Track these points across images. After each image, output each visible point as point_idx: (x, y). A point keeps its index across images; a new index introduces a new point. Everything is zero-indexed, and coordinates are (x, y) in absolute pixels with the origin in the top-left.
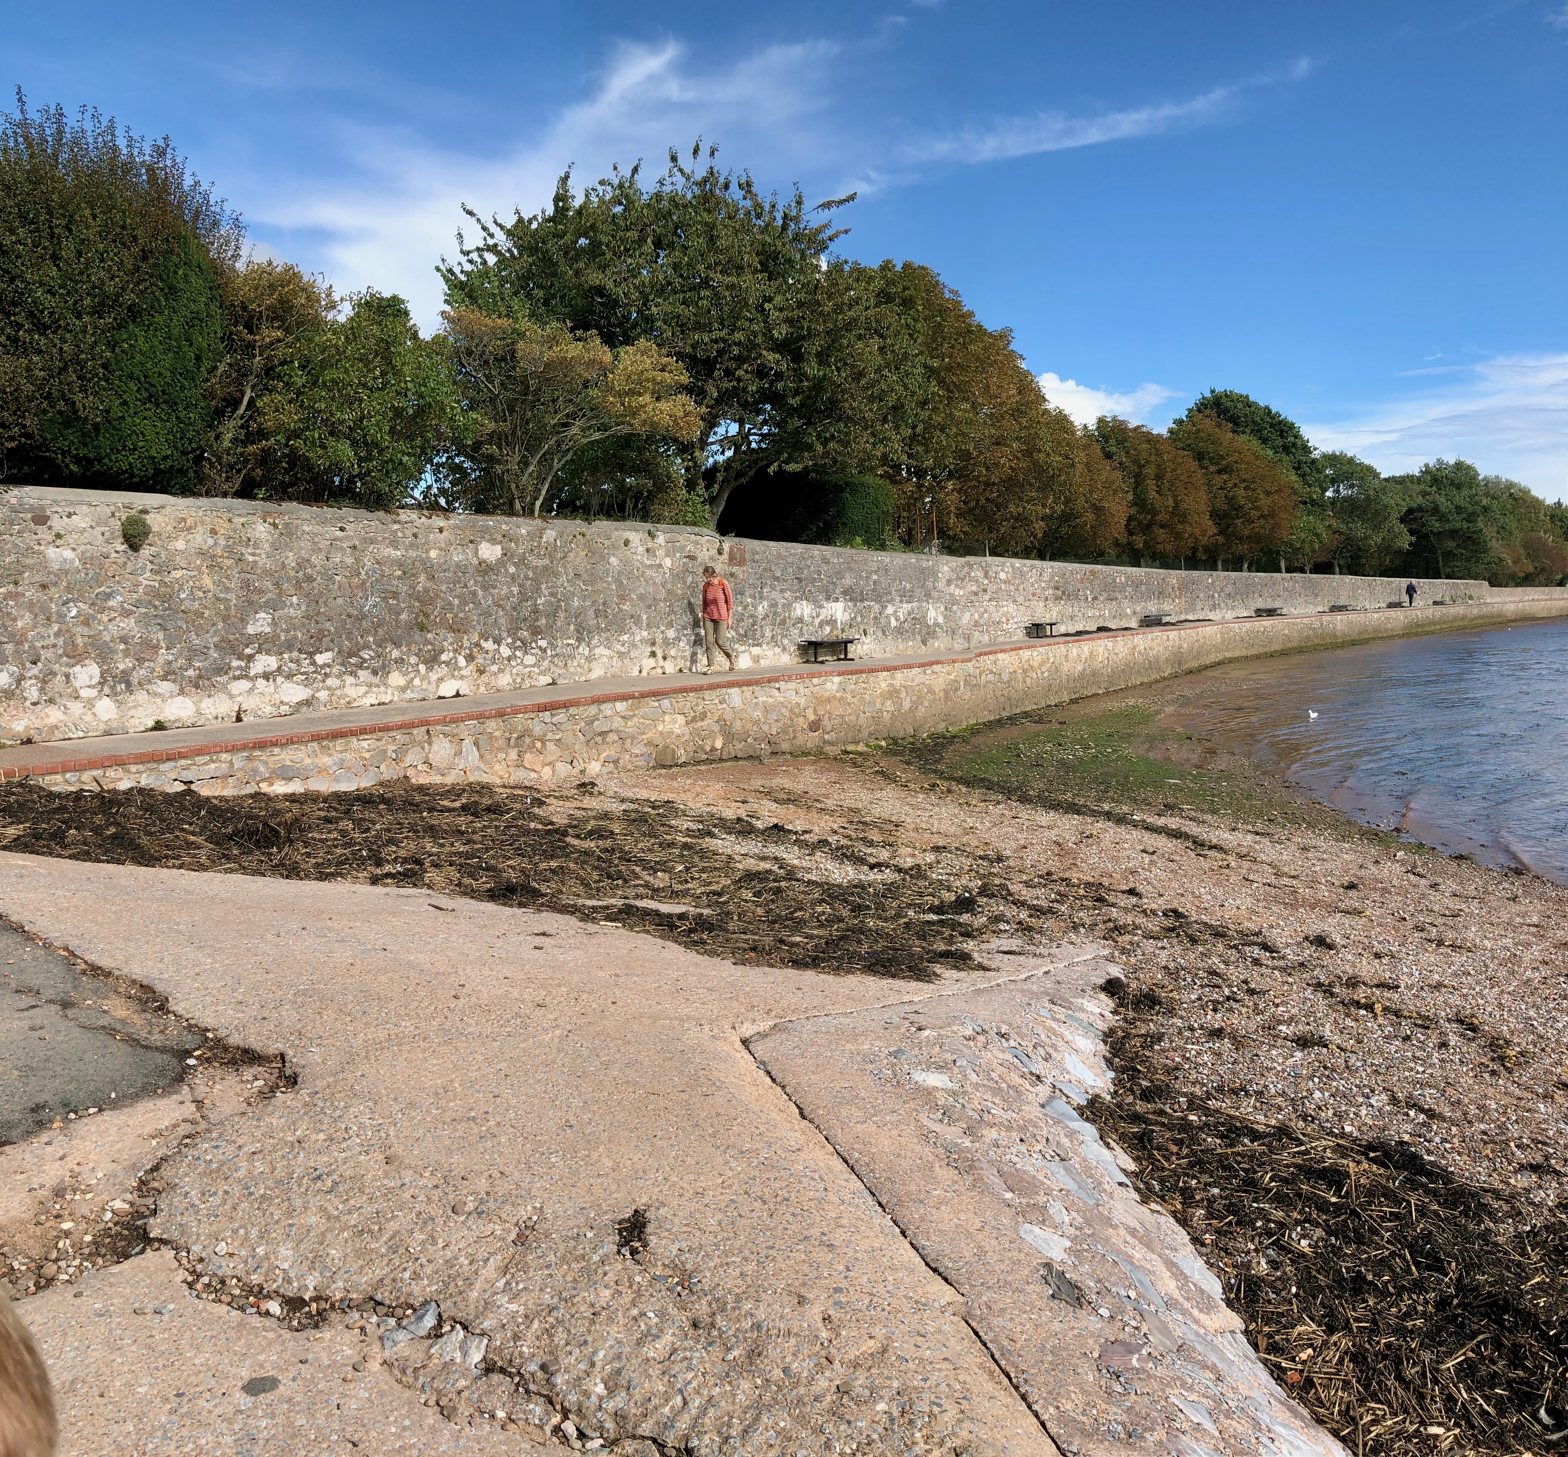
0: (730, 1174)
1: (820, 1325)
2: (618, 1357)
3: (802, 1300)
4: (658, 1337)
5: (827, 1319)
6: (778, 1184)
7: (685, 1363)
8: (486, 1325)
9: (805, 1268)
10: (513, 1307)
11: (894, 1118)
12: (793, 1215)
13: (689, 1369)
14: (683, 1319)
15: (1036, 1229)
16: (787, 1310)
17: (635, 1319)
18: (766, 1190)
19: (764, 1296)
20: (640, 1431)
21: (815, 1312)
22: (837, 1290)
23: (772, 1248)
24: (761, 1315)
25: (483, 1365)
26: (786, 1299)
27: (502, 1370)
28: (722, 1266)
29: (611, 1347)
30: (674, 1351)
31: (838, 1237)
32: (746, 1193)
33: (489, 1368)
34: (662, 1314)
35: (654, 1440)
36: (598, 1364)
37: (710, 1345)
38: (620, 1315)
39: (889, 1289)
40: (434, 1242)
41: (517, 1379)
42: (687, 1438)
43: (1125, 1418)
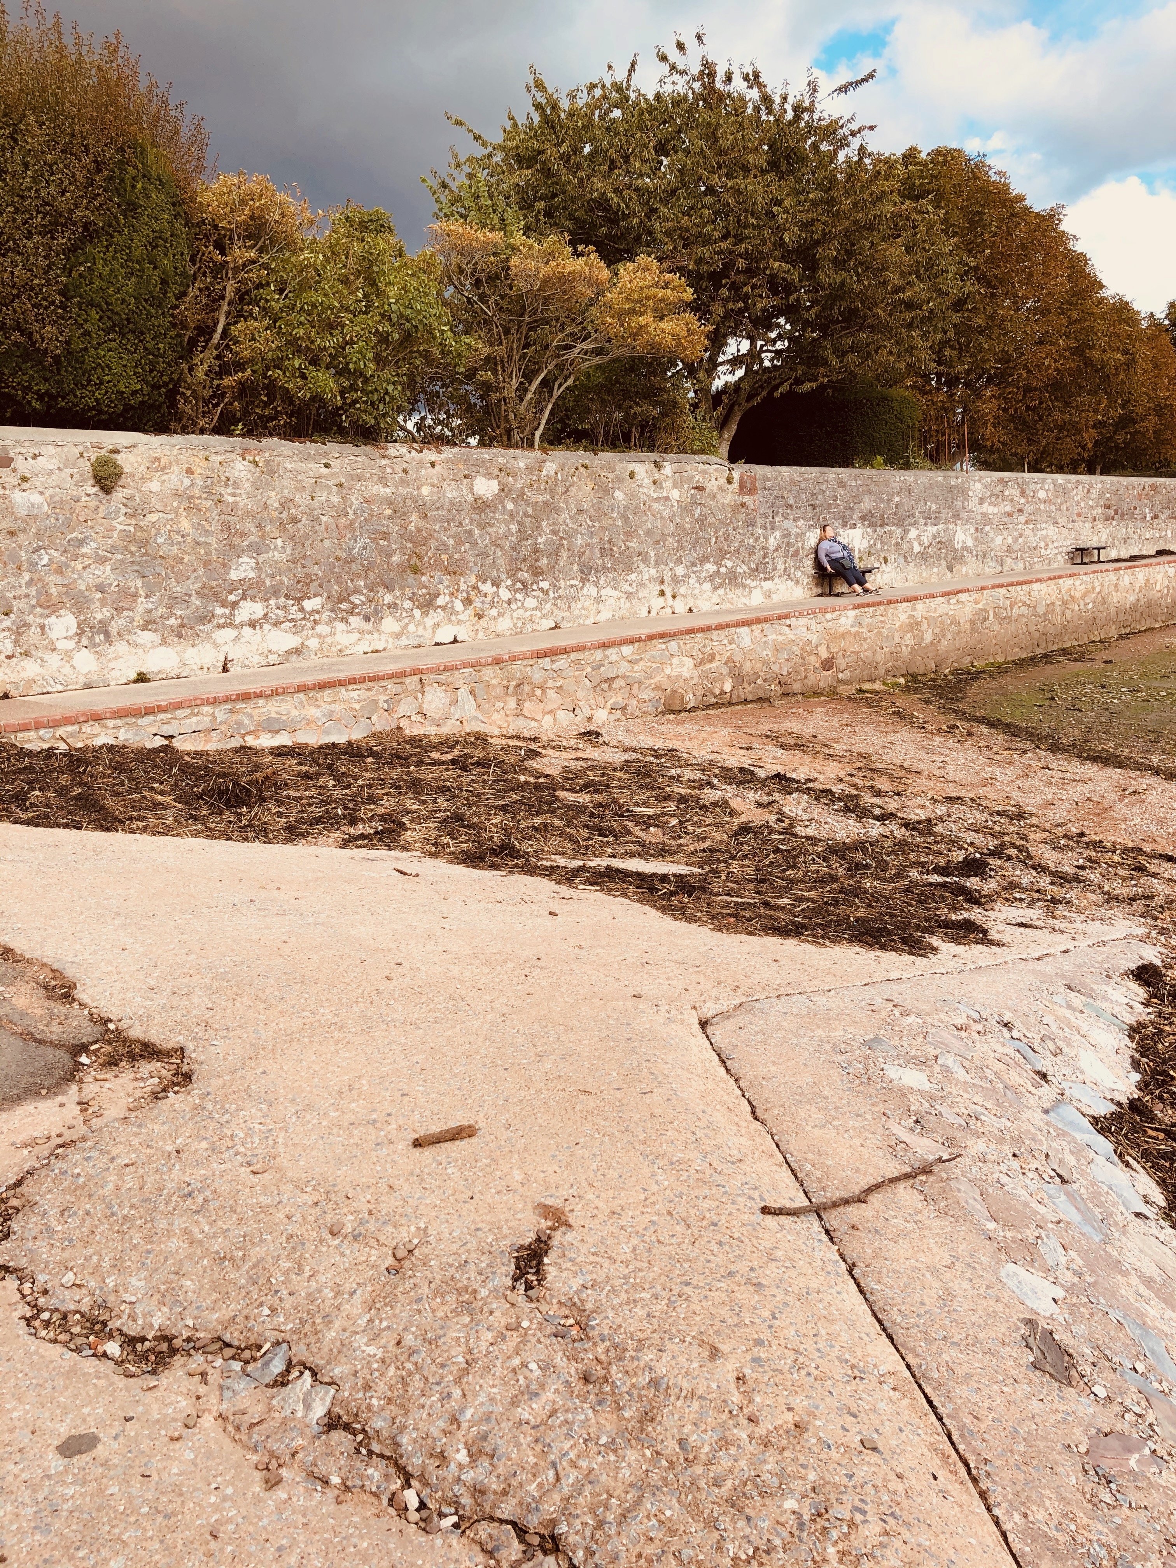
0: (655, 1188)
1: (732, 1386)
2: (487, 1417)
3: (715, 1353)
4: (537, 1395)
5: (741, 1379)
6: (706, 1204)
7: (565, 1429)
8: (337, 1371)
9: (724, 1312)
10: (371, 1350)
11: (858, 1123)
12: (720, 1243)
13: (568, 1436)
14: (572, 1371)
15: (1020, 1270)
16: (695, 1365)
17: (514, 1371)
18: (692, 1212)
19: (669, 1345)
20: (498, 1514)
21: (727, 1369)
22: (759, 1343)
23: (688, 1284)
24: (661, 1369)
25: (326, 1420)
26: (695, 1349)
27: (347, 1427)
28: (628, 1303)
29: (482, 1404)
30: (553, 1413)
31: (770, 1273)
32: (670, 1213)
33: (332, 1423)
34: (546, 1366)
35: (514, 1524)
36: (464, 1425)
37: (600, 1403)
38: (498, 1363)
39: (820, 1346)
40: (300, 1271)
41: (360, 1437)
42: (554, 1523)
43: (1111, 1540)
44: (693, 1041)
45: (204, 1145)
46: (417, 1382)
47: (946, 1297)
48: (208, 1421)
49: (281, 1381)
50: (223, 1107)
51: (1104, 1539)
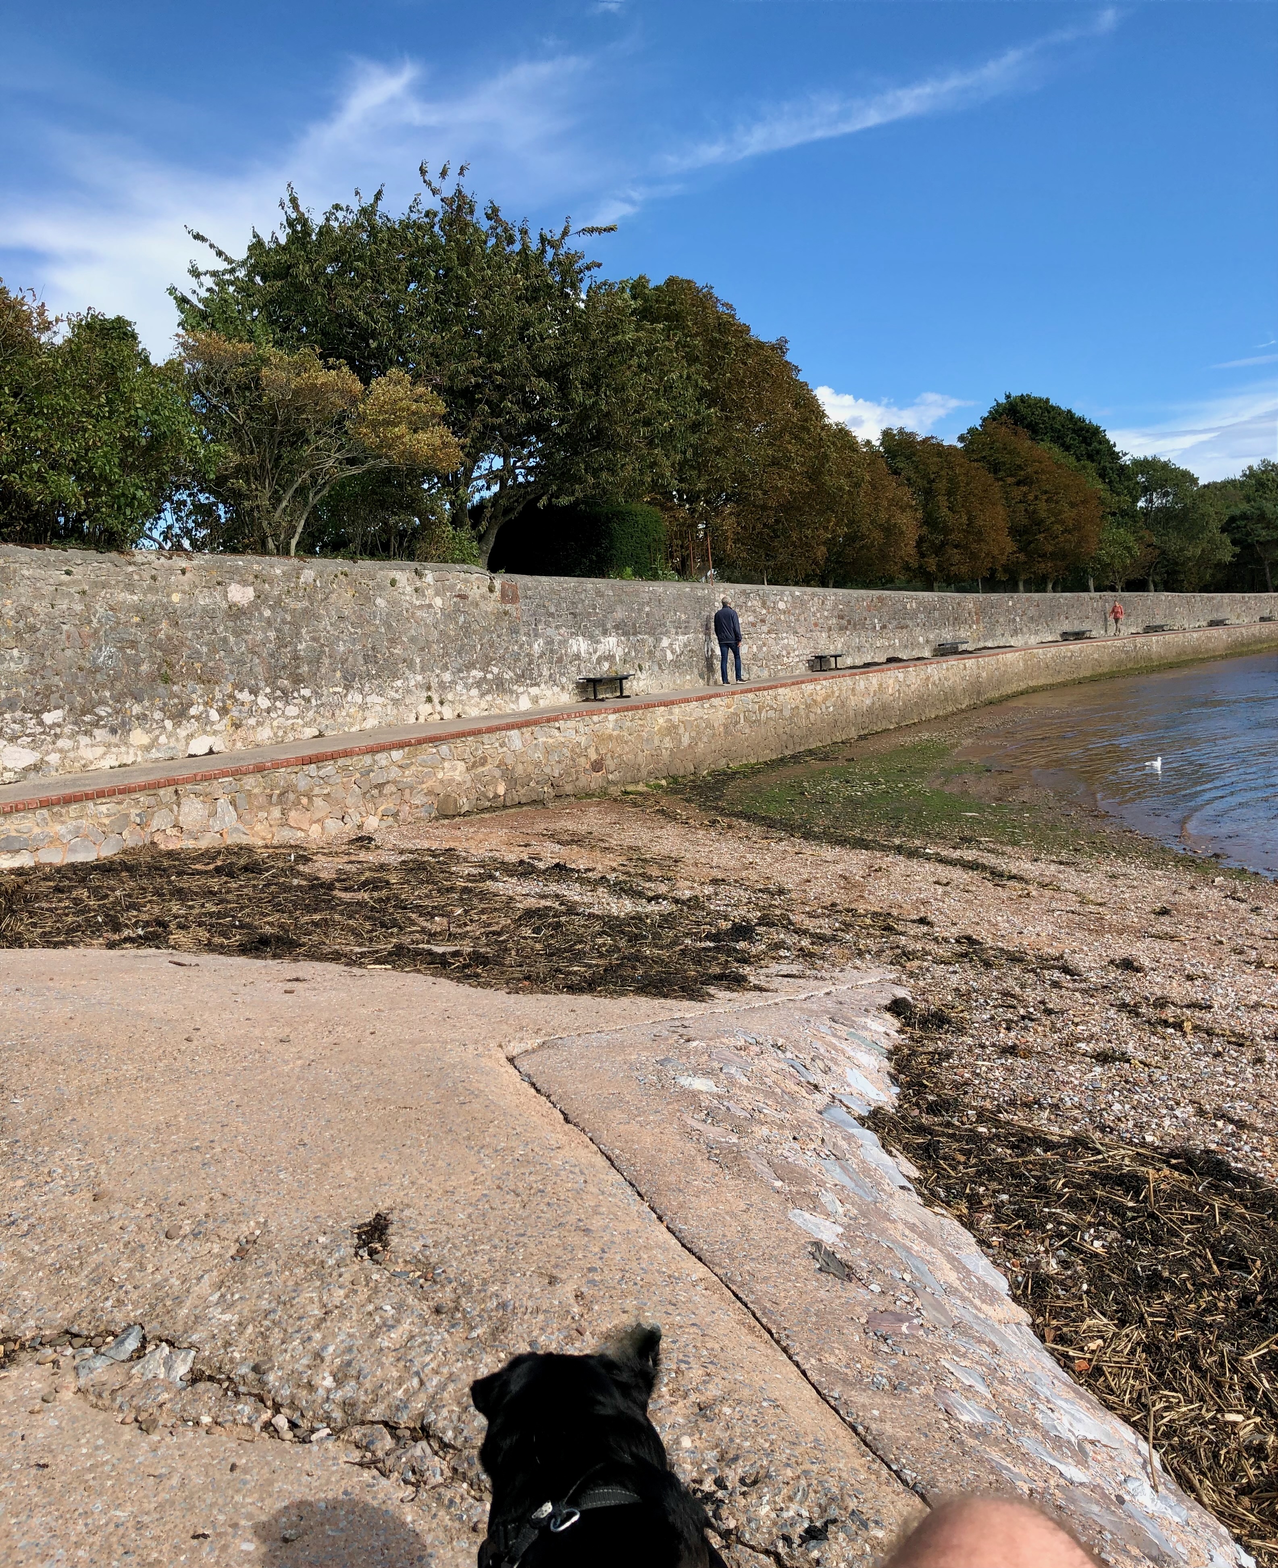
0: (483, 1171)
1: (572, 1301)
2: (350, 1349)
3: (553, 1280)
4: (393, 1327)
5: (579, 1296)
6: (533, 1178)
7: (424, 1348)
8: (195, 1337)
9: (559, 1251)
10: (227, 1317)
11: (658, 1117)
12: (549, 1204)
13: (428, 1352)
14: (425, 1308)
15: (807, 1215)
16: (537, 1290)
17: (370, 1314)
18: (520, 1185)
19: (511, 1278)
20: (369, 1417)
21: (566, 1291)
22: (591, 1270)
23: (523, 1235)
24: (507, 1295)
25: (190, 1376)
26: (536, 1280)
27: (211, 1378)
28: (469, 1253)
29: (343, 1341)
30: (412, 1337)
31: (596, 1223)
32: (499, 1187)
33: (195, 1378)
34: (399, 1306)
35: (386, 1424)
36: (328, 1359)
37: (453, 1326)
38: (354, 1311)
39: (644, 1266)
40: (142, 1268)
41: (226, 1384)
42: (422, 1415)
43: (890, 1372)
44: (503, 1070)
45: (20, 1183)
46: (276, 1336)
47: (745, 1230)
48: (67, 1395)
49: (139, 1354)
50: (35, 1150)
51: (884, 1373)
